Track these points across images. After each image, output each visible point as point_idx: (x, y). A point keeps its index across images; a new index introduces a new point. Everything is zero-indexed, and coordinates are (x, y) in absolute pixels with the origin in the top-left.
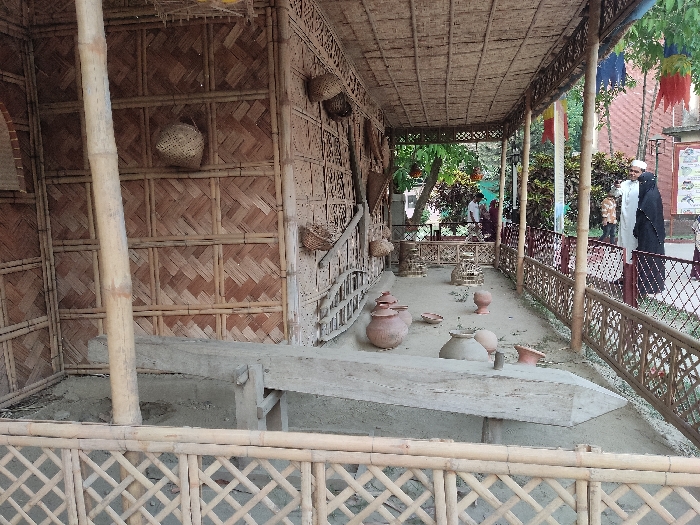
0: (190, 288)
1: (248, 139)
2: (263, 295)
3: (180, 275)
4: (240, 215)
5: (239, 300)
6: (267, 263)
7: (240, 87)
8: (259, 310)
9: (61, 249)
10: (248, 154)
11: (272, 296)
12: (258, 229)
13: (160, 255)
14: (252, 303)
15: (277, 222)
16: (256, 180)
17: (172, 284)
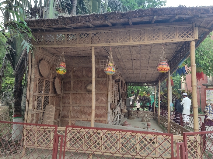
0: (88, 115)
1: (102, 87)
2: (103, 117)
3: (87, 112)
4: (99, 101)
5: (98, 118)
6: (104, 111)
7: (101, 78)
8: (102, 120)
9: (64, 106)
10: (102, 89)
11: (104, 117)
12: (103, 104)
13: (83, 108)
14: (100, 118)
15: (106, 102)
16: (103, 94)
17: (85, 114)
